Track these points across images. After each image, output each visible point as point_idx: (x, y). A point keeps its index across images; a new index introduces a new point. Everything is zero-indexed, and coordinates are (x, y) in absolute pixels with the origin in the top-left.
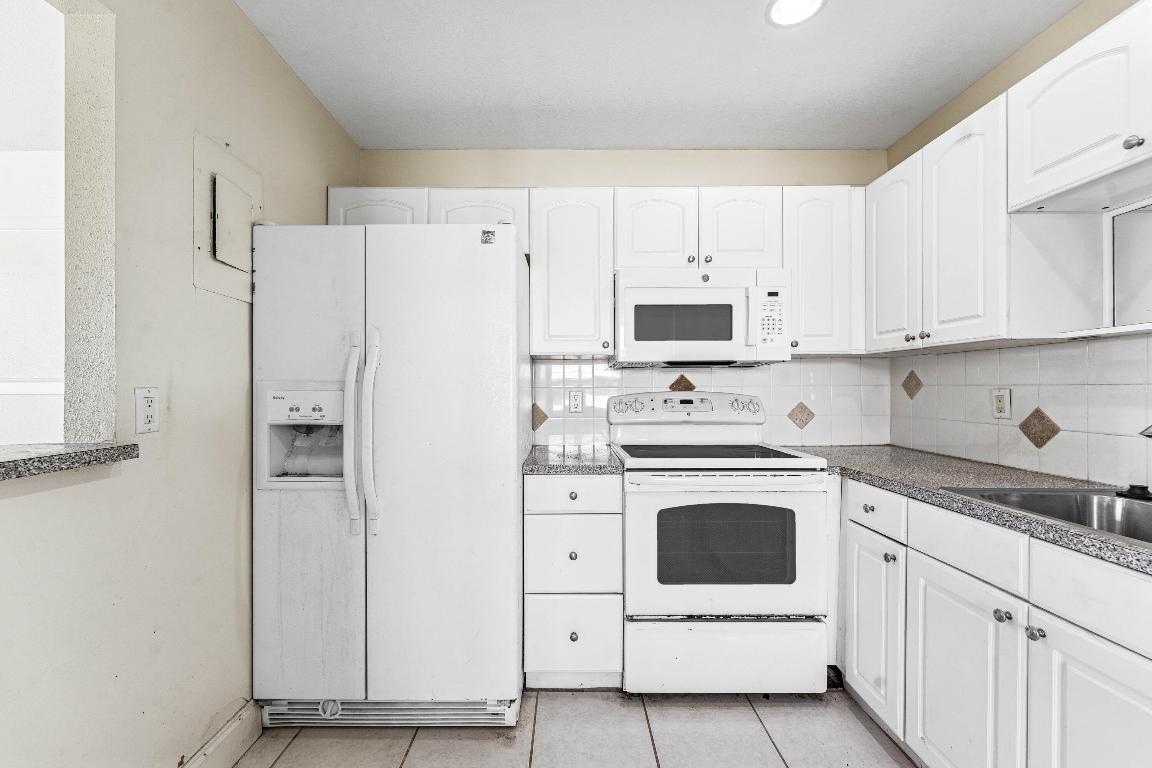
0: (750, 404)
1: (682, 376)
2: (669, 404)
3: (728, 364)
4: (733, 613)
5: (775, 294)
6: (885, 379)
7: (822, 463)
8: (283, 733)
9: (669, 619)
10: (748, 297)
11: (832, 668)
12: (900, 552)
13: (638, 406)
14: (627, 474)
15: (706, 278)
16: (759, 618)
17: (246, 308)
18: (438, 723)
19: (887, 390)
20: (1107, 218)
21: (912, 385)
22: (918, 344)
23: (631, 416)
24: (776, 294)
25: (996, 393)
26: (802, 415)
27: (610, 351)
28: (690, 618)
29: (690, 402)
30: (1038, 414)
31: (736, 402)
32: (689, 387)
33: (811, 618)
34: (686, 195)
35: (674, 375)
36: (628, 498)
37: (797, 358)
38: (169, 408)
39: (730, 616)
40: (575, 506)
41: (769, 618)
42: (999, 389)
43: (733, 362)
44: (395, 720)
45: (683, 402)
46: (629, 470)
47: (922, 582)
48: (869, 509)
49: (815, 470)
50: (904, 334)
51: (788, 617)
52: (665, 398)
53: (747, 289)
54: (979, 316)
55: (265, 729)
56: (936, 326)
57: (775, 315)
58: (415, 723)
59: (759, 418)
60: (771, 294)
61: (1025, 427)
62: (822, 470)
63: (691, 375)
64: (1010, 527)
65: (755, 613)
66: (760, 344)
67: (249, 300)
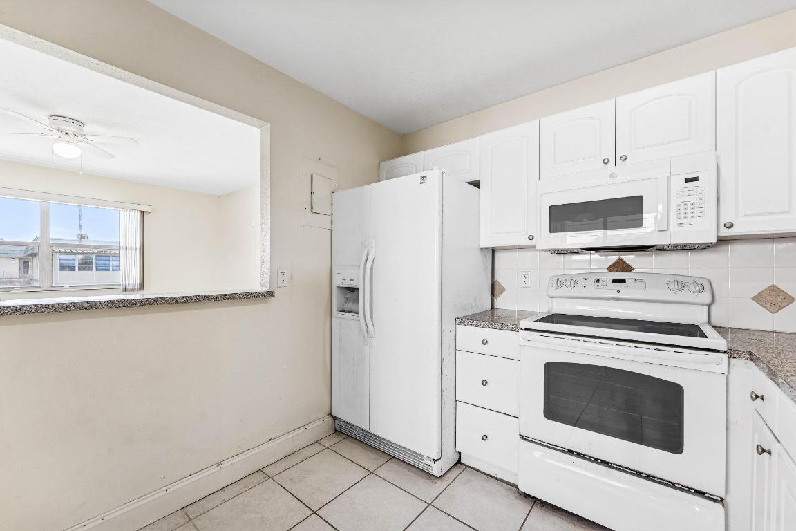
0: (692, 285)
1: (621, 259)
2: (601, 283)
4: (611, 462)
8: (342, 435)
9: (553, 447)
13: (573, 284)
14: (521, 332)
16: (639, 474)
17: (329, 231)
18: (401, 458)
24: (696, 179)
28: (570, 452)
29: (623, 281)
31: (675, 283)
32: (628, 269)
35: (613, 258)
38: (291, 278)
44: (383, 448)
45: (615, 281)
46: (522, 329)
52: (598, 278)
55: (336, 431)
58: (392, 454)
59: (703, 299)
63: (628, 258)
67: (330, 228)
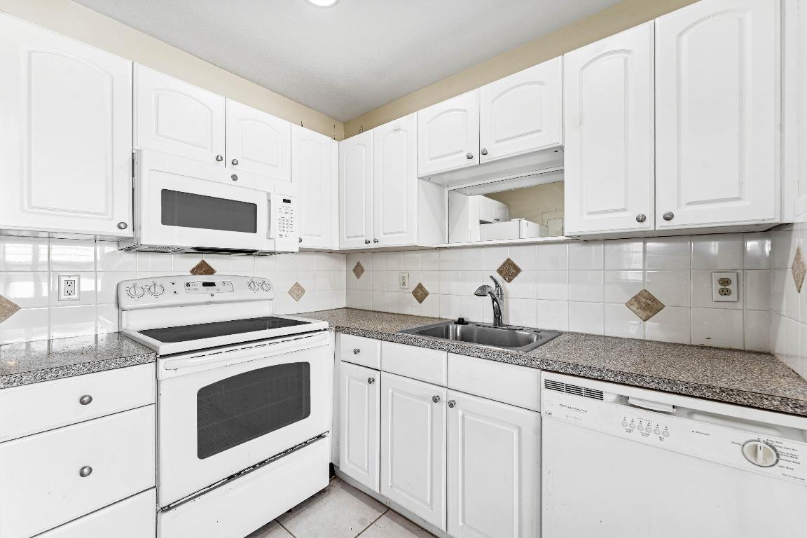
0: (264, 285)
1: (203, 261)
2: (191, 287)
3: (249, 252)
5: (288, 201)
6: (343, 266)
7: (325, 324)
9: (211, 488)
10: (270, 200)
11: (332, 465)
12: (376, 375)
13: (159, 290)
14: (161, 361)
15: (234, 178)
16: (286, 453)
19: (344, 273)
20: (446, 191)
21: (358, 270)
22: (372, 245)
23: (149, 300)
25: (401, 275)
26: (297, 291)
27: (128, 233)
28: (231, 478)
29: (212, 284)
30: (420, 286)
31: (252, 284)
32: (210, 271)
33: (320, 437)
34: (214, 100)
35: (195, 261)
36: (162, 386)
37: (302, 251)
39: (264, 462)
40: (89, 410)
41: (293, 449)
42: (404, 273)
43: (255, 251)
45: (205, 284)
46: (162, 357)
47: (390, 391)
48: (357, 351)
49: (320, 330)
50: (364, 239)
51: (306, 442)
52: (187, 281)
53: (268, 194)
54: (404, 232)
56: (382, 236)
57: (288, 216)
59: (270, 295)
60: (285, 201)
61: (415, 293)
62: (325, 330)
63: (211, 260)
64: (439, 349)
65: (284, 450)
66: (278, 238)
